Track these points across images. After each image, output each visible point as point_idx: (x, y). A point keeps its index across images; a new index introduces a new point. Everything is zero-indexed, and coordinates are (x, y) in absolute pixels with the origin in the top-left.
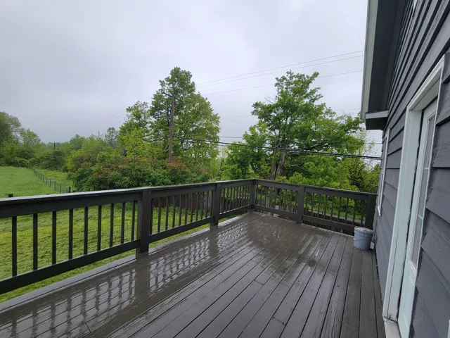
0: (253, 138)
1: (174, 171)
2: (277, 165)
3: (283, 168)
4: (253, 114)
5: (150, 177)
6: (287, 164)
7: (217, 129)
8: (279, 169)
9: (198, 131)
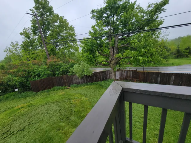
0: (95, 33)
1: (51, 65)
2: (113, 48)
3: (118, 48)
4: (92, 18)
5: (35, 73)
6: (120, 45)
7: (74, 35)
8: (115, 49)
9: (64, 38)
